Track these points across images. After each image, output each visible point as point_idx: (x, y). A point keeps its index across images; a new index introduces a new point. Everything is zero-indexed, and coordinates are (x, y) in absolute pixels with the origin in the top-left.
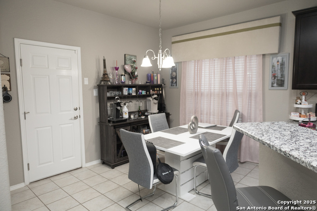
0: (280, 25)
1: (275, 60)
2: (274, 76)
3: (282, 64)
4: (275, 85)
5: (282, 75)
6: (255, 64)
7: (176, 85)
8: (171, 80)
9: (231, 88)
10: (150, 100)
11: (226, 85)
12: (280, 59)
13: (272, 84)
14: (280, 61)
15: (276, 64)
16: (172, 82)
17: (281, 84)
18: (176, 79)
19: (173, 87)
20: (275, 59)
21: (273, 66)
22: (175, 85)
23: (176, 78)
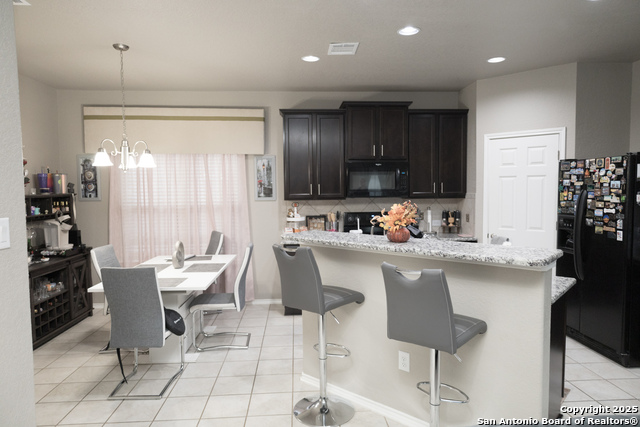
0: (264, 119)
1: (260, 163)
2: (261, 184)
3: (269, 169)
4: (262, 195)
5: (269, 182)
6: (236, 166)
7: (96, 196)
8: (82, 186)
9: (203, 199)
10: (56, 226)
11: (196, 195)
12: (265, 162)
13: (259, 193)
14: (266, 164)
15: (261, 168)
16: (86, 190)
17: (268, 193)
18: (96, 185)
19: (88, 198)
20: (259, 161)
21: (258, 171)
22: (93, 195)
23: (95, 182)
